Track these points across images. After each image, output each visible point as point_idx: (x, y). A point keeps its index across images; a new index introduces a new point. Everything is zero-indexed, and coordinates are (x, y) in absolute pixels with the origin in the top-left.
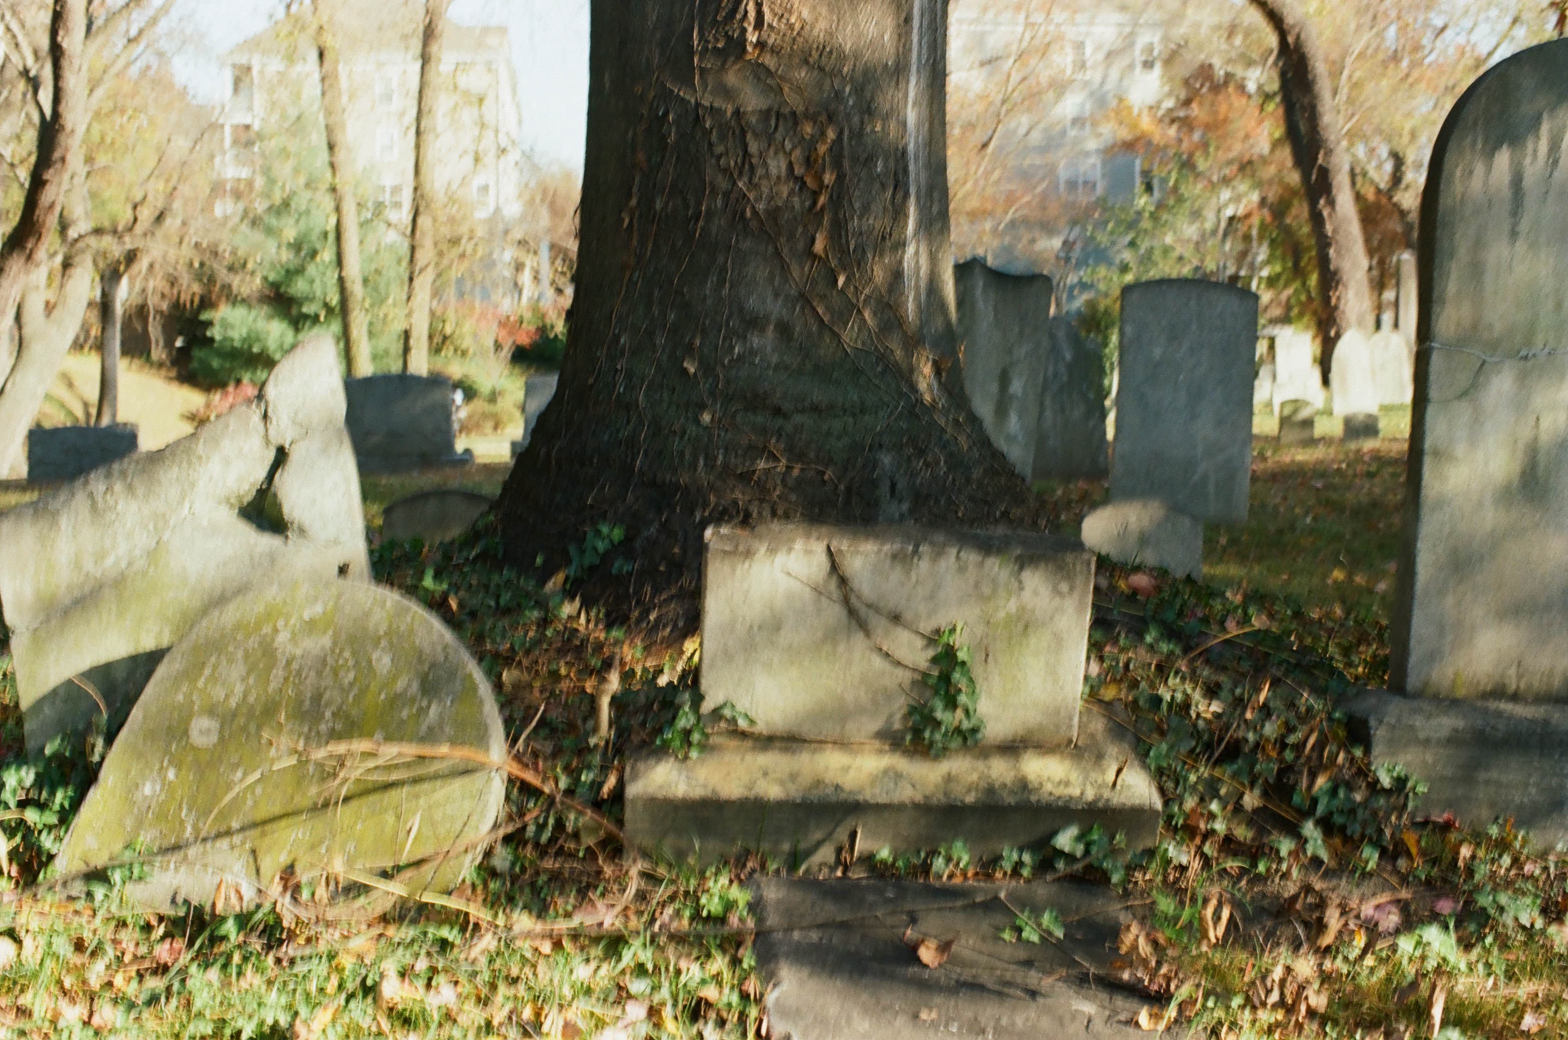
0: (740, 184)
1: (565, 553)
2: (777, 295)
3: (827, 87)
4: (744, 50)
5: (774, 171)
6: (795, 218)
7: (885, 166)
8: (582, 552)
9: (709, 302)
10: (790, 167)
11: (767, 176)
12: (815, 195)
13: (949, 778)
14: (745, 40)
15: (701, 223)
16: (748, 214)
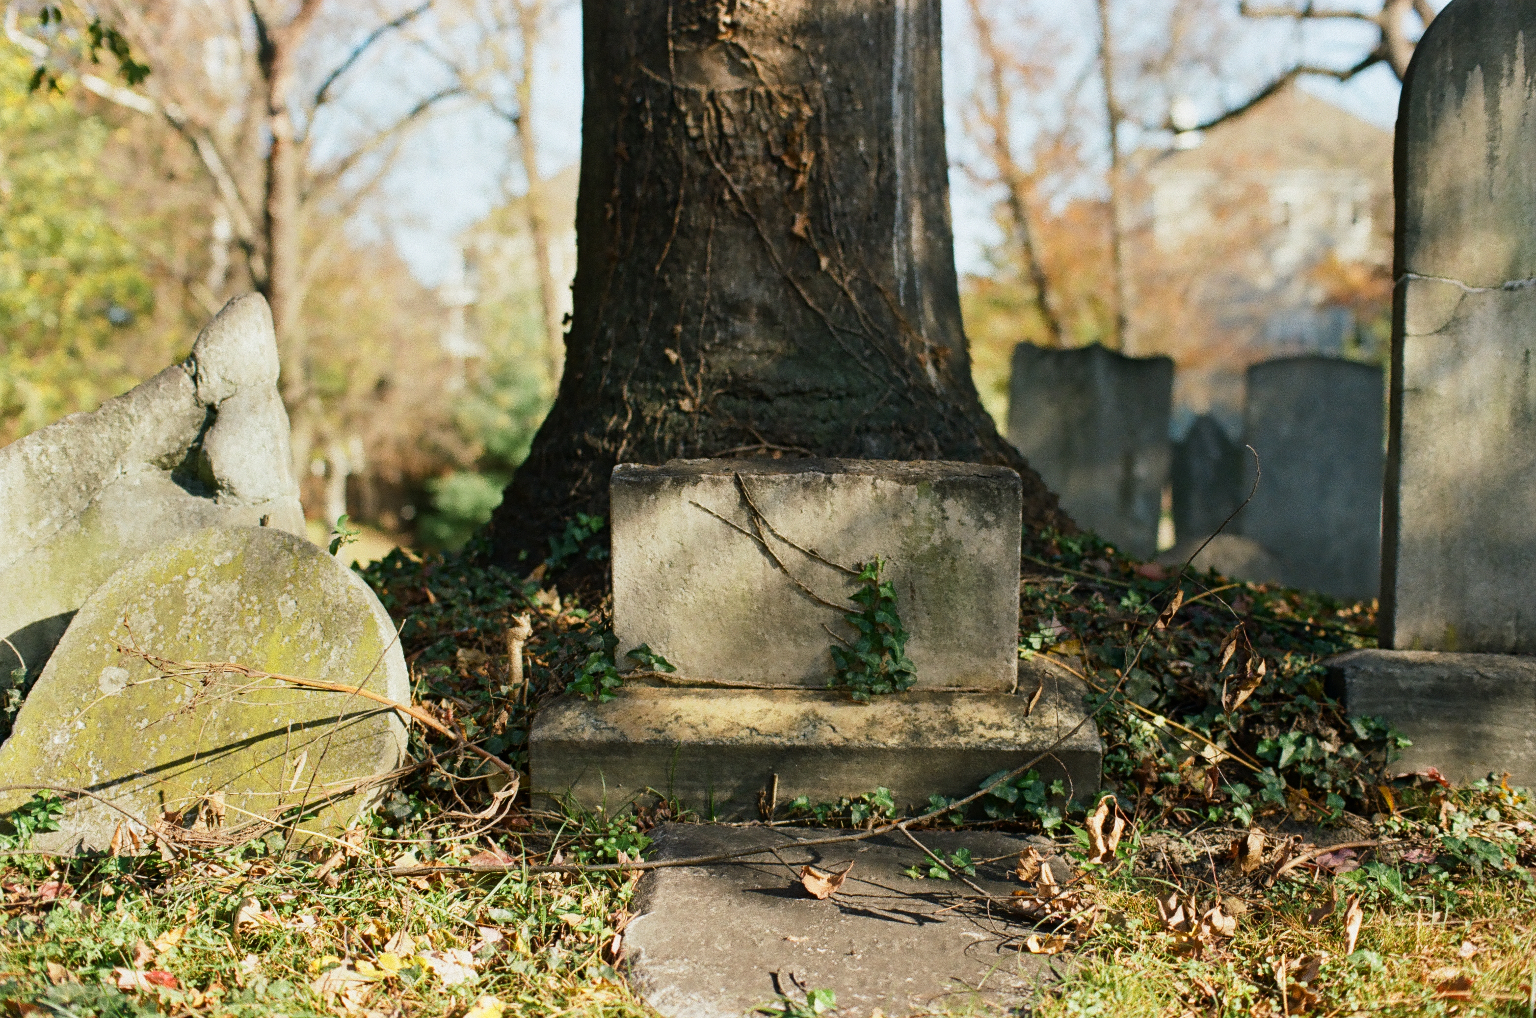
0: (718, 166)
1: (546, 545)
2: (759, 278)
3: (802, 65)
4: (718, 32)
5: (750, 151)
6: (775, 200)
7: (867, 145)
8: (561, 542)
9: (691, 287)
10: (767, 147)
11: (744, 157)
12: (794, 174)
13: (873, 722)
14: (718, 20)
15: (680, 208)
16: (727, 196)
